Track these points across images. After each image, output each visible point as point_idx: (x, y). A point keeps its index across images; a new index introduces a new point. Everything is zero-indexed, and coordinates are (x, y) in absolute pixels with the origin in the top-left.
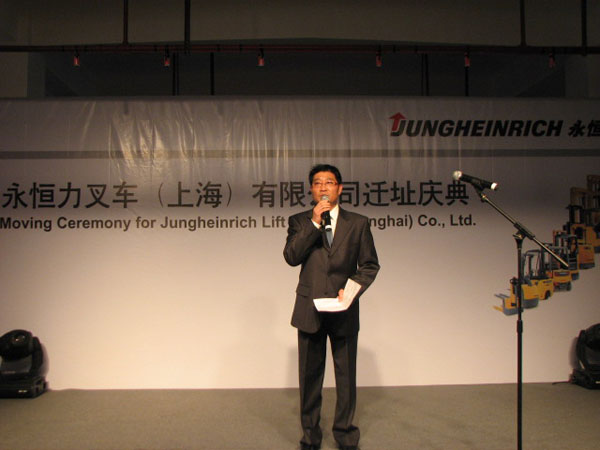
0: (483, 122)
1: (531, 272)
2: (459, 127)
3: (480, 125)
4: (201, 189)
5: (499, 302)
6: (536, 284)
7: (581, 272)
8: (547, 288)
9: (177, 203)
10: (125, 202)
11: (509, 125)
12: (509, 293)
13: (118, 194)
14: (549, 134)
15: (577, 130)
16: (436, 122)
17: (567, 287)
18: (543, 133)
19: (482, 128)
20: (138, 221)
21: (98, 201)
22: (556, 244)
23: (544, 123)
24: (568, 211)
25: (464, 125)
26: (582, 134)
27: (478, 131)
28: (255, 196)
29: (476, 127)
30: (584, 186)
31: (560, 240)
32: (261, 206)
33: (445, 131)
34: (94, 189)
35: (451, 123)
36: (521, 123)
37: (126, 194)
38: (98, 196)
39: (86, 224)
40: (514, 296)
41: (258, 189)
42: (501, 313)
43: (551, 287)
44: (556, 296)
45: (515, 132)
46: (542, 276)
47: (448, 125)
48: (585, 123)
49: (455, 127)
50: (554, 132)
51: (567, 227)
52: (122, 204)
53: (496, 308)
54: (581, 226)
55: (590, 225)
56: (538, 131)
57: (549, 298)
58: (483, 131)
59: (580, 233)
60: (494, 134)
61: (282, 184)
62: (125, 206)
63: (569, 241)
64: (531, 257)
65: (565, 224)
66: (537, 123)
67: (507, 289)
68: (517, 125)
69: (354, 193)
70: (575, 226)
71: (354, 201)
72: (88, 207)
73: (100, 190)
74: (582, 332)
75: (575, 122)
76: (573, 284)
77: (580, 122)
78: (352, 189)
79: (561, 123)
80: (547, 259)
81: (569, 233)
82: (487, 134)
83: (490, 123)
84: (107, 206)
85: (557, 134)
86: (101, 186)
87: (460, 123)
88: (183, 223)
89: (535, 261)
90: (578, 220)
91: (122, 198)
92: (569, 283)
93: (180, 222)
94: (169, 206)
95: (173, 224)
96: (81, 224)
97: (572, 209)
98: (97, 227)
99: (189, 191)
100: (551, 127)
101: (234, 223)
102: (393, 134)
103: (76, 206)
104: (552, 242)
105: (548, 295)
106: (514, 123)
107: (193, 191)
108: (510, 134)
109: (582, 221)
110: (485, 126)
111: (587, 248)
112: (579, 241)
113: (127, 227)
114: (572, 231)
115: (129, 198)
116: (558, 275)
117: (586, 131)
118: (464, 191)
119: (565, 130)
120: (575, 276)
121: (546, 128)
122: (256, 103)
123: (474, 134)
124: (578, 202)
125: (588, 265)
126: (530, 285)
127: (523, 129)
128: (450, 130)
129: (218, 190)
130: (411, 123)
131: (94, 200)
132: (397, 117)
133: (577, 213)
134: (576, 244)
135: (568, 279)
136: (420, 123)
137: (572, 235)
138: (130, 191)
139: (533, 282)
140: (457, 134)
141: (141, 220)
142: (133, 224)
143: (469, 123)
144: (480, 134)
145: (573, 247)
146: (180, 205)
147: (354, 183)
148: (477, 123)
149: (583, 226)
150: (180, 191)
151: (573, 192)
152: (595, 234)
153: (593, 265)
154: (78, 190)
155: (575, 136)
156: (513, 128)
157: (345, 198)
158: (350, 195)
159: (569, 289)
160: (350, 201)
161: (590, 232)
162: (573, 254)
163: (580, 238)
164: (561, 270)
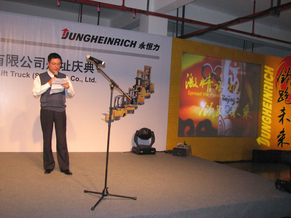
0: (104, 37)
1: (118, 105)
3: (102, 39)
5: (104, 117)
7: (139, 106)
8: (124, 112)
11: (114, 40)
12: (108, 113)
14: (131, 46)
15: (142, 46)
16: (83, 35)
17: (133, 112)
18: (128, 45)
19: (103, 40)
22: (130, 94)
23: (129, 41)
24: (135, 80)
25: (95, 38)
26: (144, 48)
27: (101, 41)
29: (100, 39)
30: (143, 70)
31: (131, 92)
33: (86, 40)
35: (90, 36)
36: (120, 40)
42: (105, 122)
43: (126, 112)
44: (128, 115)
45: (117, 44)
46: (123, 107)
47: (88, 37)
48: (146, 44)
49: (91, 38)
51: (135, 87)
53: (102, 119)
54: (140, 87)
55: (144, 87)
56: (126, 45)
57: (125, 117)
58: (103, 42)
59: (139, 89)
60: (108, 44)
61: (7, 55)
63: (135, 93)
64: (119, 98)
65: (134, 85)
66: (126, 41)
67: (107, 111)
68: (118, 41)
69: (42, 63)
70: (138, 87)
71: (42, 67)
74: (137, 131)
77: (143, 43)
78: (42, 61)
79: (136, 42)
80: (125, 100)
81: (135, 89)
82: (105, 43)
83: (106, 38)
85: (134, 47)
87: (93, 36)
89: (120, 100)
90: (139, 84)
92: (134, 111)
97: (137, 79)
100: (132, 44)
102: (62, 38)
104: (128, 92)
105: (124, 115)
106: (117, 39)
108: (115, 44)
110: (104, 39)
111: (142, 96)
114: (136, 89)
116: (129, 107)
117: (146, 47)
118: (92, 67)
119: (138, 45)
120: (136, 108)
121: (130, 44)
123: (99, 42)
124: (140, 77)
125: (141, 103)
126: (118, 110)
127: (120, 43)
128: (89, 39)
130: (72, 34)
132: (65, 30)
133: (139, 81)
134: (138, 94)
135: (133, 108)
136: (75, 34)
137: (136, 90)
139: (119, 109)
140: (91, 41)
143: (97, 37)
144: (102, 43)
145: (136, 95)
147: (43, 58)
148: (101, 37)
149: (141, 87)
151: (138, 72)
152: (145, 91)
153: (143, 103)
155: (141, 48)
156: (116, 42)
157: (38, 65)
158: (40, 64)
159: (133, 113)
160: (40, 67)
161: (144, 89)
162: (136, 99)
163: (139, 92)
164: (130, 105)
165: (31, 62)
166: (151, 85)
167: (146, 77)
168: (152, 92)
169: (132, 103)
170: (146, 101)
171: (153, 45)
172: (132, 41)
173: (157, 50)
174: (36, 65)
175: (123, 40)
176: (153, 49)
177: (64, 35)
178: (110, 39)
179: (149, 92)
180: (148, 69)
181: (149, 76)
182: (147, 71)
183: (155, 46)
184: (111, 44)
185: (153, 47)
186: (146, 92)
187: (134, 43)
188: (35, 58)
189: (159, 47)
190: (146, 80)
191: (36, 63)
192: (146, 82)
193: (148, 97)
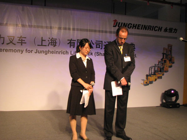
0: (140, 25)
1: (152, 73)
2: (134, 26)
3: (140, 26)
4: (50, 40)
5: (142, 82)
6: (153, 76)
7: (165, 73)
8: (156, 78)
9: (41, 44)
10: (22, 43)
11: (148, 27)
12: (145, 79)
13: (19, 40)
14: (158, 31)
15: (166, 30)
16: (127, 24)
18: (157, 30)
19: (140, 27)
20: (26, 50)
21: (11, 42)
22: (159, 65)
23: (157, 27)
24: (162, 55)
25: (135, 25)
26: (167, 32)
27: (139, 28)
28: (68, 44)
29: (138, 27)
30: (167, 47)
31: (160, 63)
32: (70, 47)
33: (129, 27)
34: (10, 37)
35: (131, 24)
36: (151, 26)
37: (22, 40)
38: (11, 40)
39: (6, 50)
40: (146, 80)
41: (69, 41)
42: (143, 85)
43: (157, 78)
44: (158, 80)
45: (149, 29)
46: (154, 74)
47: (130, 25)
49: (132, 26)
50: (160, 30)
51: (162, 60)
52: (21, 44)
53: (141, 84)
54: (165, 59)
55: (168, 59)
56: (156, 29)
57: (156, 81)
58: (140, 28)
59: (165, 61)
60: (143, 29)
61: (78, 40)
62: (22, 45)
63: (162, 64)
64: (152, 68)
65: (161, 58)
66: (155, 27)
67: (145, 78)
68: (150, 27)
69: (101, 45)
70: (164, 59)
71: (101, 48)
72: (7, 44)
73: (12, 38)
74: (165, 91)
75: (166, 28)
76: (163, 77)
77: (167, 28)
78: (100, 43)
79: (162, 27)
80: (156, 69)
81: (162, 61)
82: (141, 29)
83: (142, 25)
84: (15, 44)
85: (161, 31)
86: (13, 37)
87: (134, 24)
88: (43, 52)
89: (153, 69)
90: (165, 58)
91: (21, 42)
92: (161, 77)
93: (42, 51)
94: (38, 45)
95: (39, 52)
96: (4, 50)
97: (163, 54)
98: (11, 52)
99: (45, 41)
100: (159, 29)
101: (61, 53)
102: (114, 26)
103: (3, 44)
104: (158, 64)
105: (156, 80)
106: (149, 26)
107: (47, 40)
108: (148, 30)
109: (166, 58)
110: (141, 26)
111: (167, 66)
112: (165, 64)
113: (22, 52)
114: (163, 61)
115: (23, 42)
116: (159, 74)
117: (168, 31)
118: (134, 47)
119: (163, 30)
120: (163, 75)
121: (158, 29)
122: (70, 11)
123: (138, 29)
124: (165, 52)
125: (167, 71)
126: (151, 77)
127: (152, 28)
128: (131, 26)
129: (56, 41)
130: (119, 23)
131: (10, 42)
132: (115, 21)
133: (165, 55)
134: (164, 65)
135: (161, 75)
136: (122, 23)
137: (163, 62)
138: (23, 39)
139: (152, 76)
140: (133, 28)
141: (28, 50)
142: (24, 51)
143: (136, 25)
144: (139, 29)
145: (163, 66)
146: (42, 45)
147: (101, 41)
148: (139, 25)
149: (166, 59)
150: (42, 40)
151: (164, 49)
153: (168, 71)
154: (4, 38)
155: (165, 32)
156: (149, 28)
157: (98, 46)
158: (99, 45)
159: (161, 78)
160: (99, 47)
161: (168, 61)
162: (163, 68)
163: (165, 63)
164: (159, 73)
165: (93, 44)
166: (172, 58)
167: (169, 52)
168: (173, 63)
169: (160, 71)
170: (169, 69)
171: (173, 29)
172: (159, 27)
173: (176, 33)
174: (96, 46)
175: (153, 26)
176: (173, 32)
177: (114, 24)
178: (145, 26)
179: (171, 63)
180: (170, 46)
181: (171, 51)
182: (170, 48)
183: (174, 30)
184: (146, 29)
185: (173, 31)
186: (170, 63)
187: (160, 28)
188: (96, 41)
189: (177, 30)
190: (169, 55)
191: (97, 45)
192: (169, 56)
193: (171, 67)
